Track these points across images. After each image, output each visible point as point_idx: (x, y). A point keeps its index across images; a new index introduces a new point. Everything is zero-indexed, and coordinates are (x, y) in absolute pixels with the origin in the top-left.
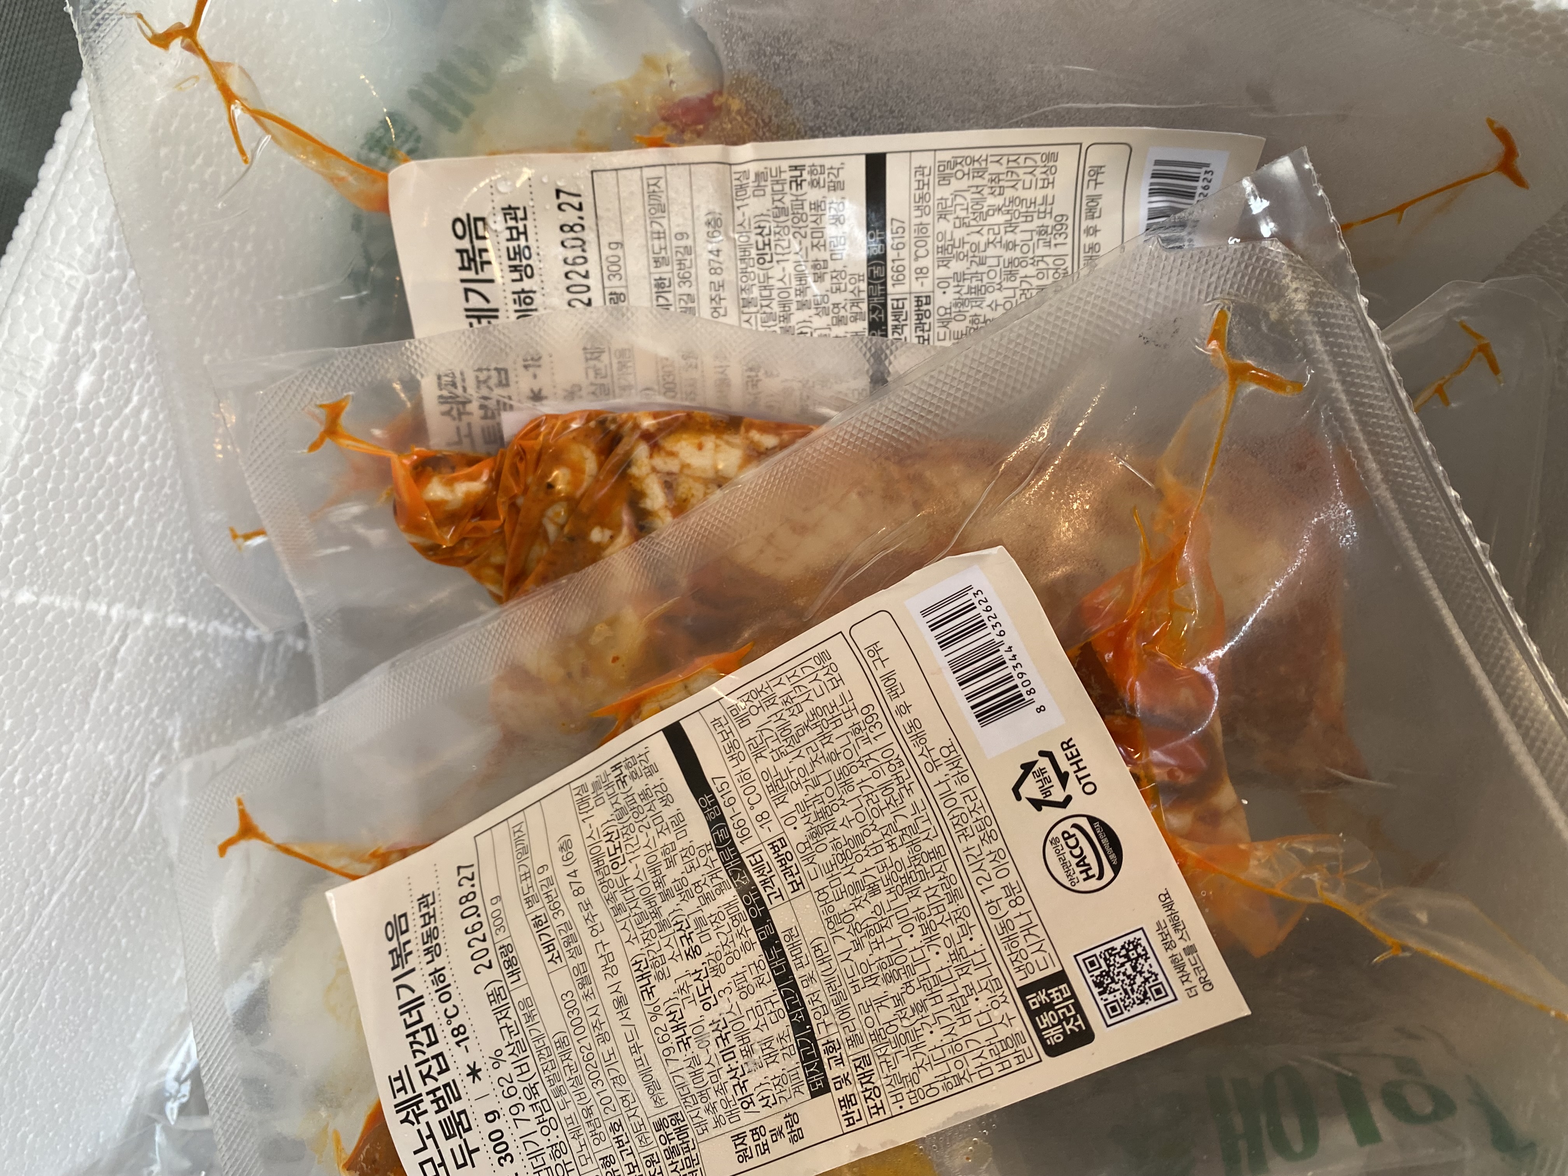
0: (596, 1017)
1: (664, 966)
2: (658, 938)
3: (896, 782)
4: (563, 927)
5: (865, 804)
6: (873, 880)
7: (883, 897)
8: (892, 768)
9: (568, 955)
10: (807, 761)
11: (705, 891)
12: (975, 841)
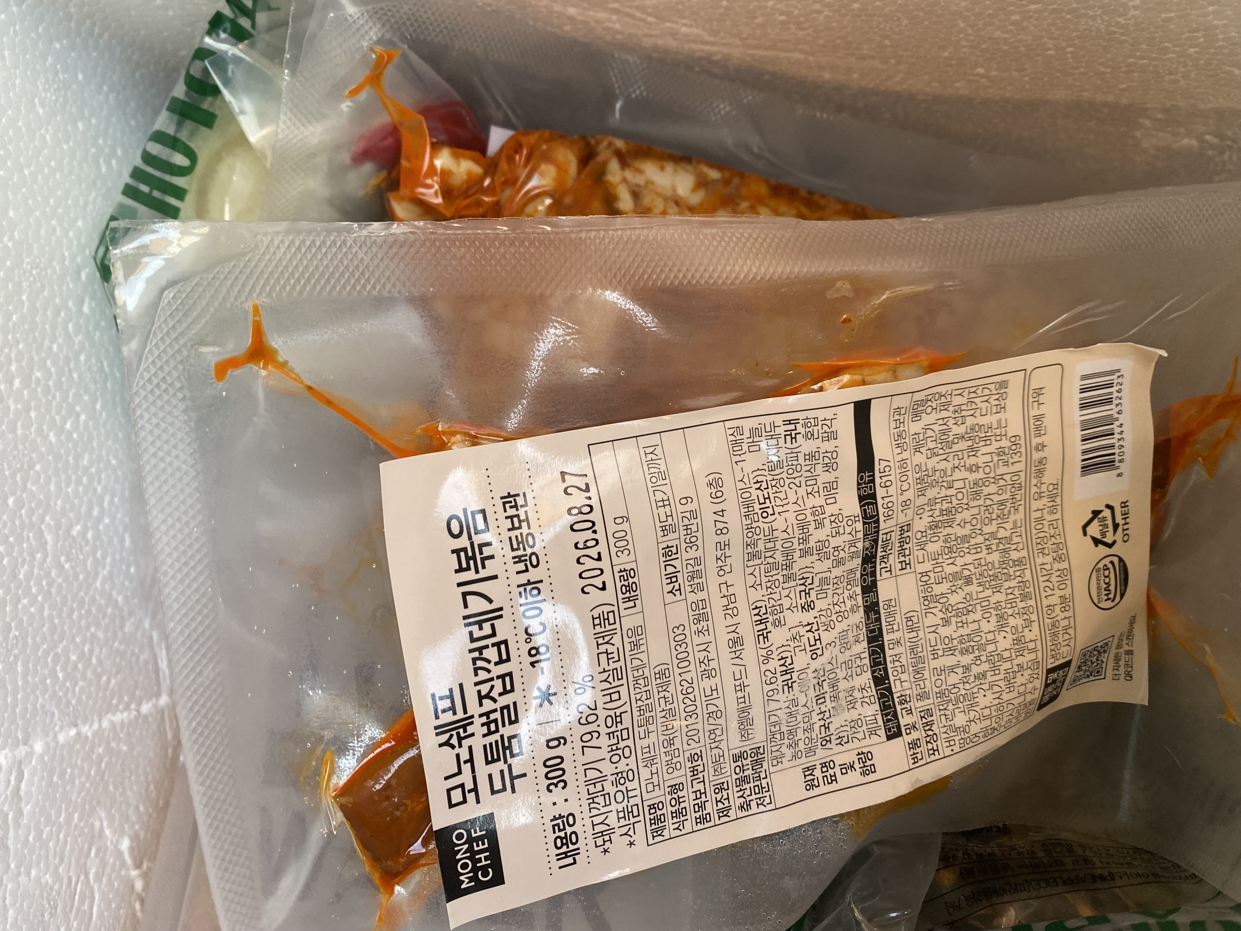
0: (705, 653)
1: (781, 615)
2: (780, 588)
3: (1011, 501)
4: (692, 562)
5: (982, 513)
6: (969, 573)
7: (973, 588)
8: (1013, 490)
9: (689, 589)
10: (950, 466)
11: (840, 556)
12: (1049, 559)
